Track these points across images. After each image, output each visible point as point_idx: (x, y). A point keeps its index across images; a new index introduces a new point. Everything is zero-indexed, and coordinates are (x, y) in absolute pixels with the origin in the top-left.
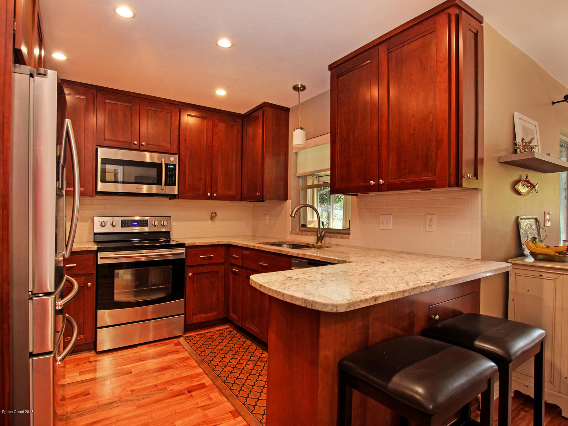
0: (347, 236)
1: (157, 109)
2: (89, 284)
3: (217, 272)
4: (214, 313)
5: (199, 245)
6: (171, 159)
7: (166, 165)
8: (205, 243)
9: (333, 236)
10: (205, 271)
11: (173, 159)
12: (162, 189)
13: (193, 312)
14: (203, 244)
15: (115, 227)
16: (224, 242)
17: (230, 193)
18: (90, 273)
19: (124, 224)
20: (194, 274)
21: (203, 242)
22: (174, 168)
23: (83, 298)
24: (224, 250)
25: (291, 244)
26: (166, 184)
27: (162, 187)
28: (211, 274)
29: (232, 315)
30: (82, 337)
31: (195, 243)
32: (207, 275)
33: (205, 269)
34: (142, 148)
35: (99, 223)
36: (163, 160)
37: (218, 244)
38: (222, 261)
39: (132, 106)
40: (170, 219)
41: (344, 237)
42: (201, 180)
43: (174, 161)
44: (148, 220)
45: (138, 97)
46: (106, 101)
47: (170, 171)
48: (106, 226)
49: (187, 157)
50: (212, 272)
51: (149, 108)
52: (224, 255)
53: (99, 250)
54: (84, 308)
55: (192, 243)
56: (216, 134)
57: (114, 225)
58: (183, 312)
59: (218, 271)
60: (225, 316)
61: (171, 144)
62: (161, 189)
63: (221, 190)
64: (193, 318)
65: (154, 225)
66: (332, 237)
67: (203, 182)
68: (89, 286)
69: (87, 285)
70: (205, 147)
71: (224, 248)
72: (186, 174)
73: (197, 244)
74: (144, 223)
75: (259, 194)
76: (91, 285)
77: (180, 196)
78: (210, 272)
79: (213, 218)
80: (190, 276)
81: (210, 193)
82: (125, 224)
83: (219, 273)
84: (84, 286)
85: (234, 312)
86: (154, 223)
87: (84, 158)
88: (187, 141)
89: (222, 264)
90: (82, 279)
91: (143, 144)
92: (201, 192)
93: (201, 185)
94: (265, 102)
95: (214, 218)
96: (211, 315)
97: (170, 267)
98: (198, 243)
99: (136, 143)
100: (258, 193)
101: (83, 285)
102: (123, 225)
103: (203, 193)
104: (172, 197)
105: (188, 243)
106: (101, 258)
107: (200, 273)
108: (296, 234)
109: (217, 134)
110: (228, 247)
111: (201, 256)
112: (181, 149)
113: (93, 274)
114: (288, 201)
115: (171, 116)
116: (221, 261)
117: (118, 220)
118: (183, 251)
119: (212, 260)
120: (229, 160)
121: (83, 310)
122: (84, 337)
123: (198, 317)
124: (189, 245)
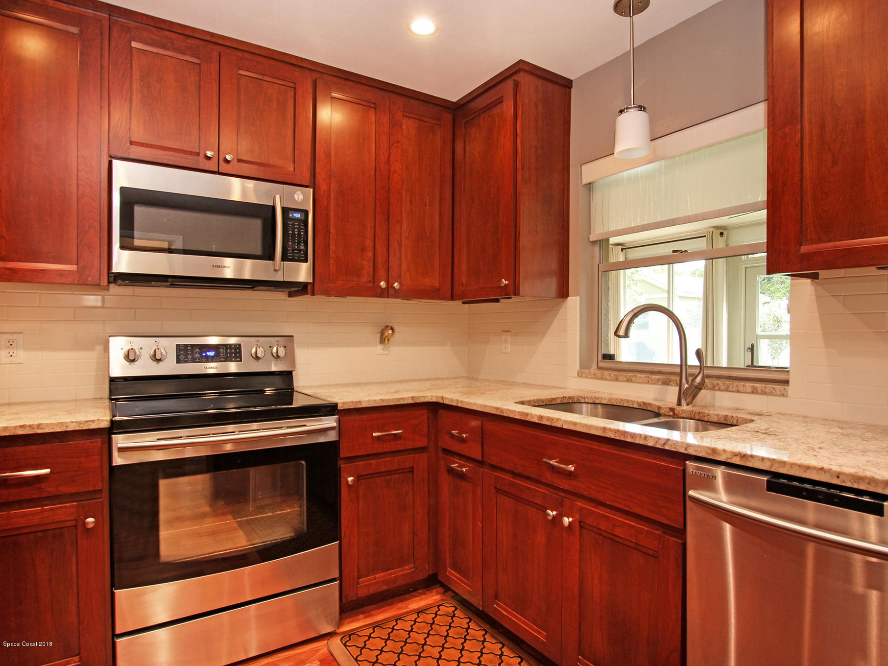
0: (778, 387)
1: (260, 77)
2: (91, 520)
3: (411, 470)
4: (408, 568)
5: (369, 406)
6: (296, 197)
7: (285, 211)
8: (383, 400)
9: (722, 387)
10: (383, 469)
11: (302, 197)
12: (275, 270)
13: (358, 570)
14: (378, 405)
15: (161, 363)
16: (427, 397)
17: (428, 282)
18: (91, 489)
19: (184, 353)
20: (358, 477)
21: (378, 398)
22: (303, 218)
23: (74, 559)
24: (426, 416)
25: (592, 401)
26: (284, 258)
27: (274, 266)
28: (397, 476)
29: (450, 572)
30: (75, 662)
31: (360, 402)
32: (388, 477)
33: (384, 463)
34: (224, 168)
35: (121, 354)
36: (278, 198)
37: (412, 402)
38: (423, 442)
39: (200, 64)
40: (292, 342)
41: (767, 390)
42: (363, 250)
43: (302, 201)
44: (240, 345)
45: (214, 43)
46: (134, 44)
47: (293, 225)
48: (140, 360)
49: (332, 196)
50: (400, 471)
51: (241, 72)
52: (425, 429)
53: (116, 427)
54: (78, 583)
55: (352, 402)
56: (397, 143)
57: (158, 357)
58: (337, 575)
59: (413, 468)
60: (431, 573)
61: (294, 162)
62: (272, 269)
63: (408, 274)
64: (358, 583)
65: (257, 356)
66: (719, 390)
67: (370, 254)
68: (90, 526)
69: (84, 524)
70: (373, 173)
71: (426, 411)
72: (331, 235)
73: (364, 405)
74: (233, 353)
75: (507, 282)
76: (95, 522)
77: (316, 287)
78: (396, 472)
79: (386, 340)
80: (350, 483)
81: (385, 282)
82: (186, 355)
83: (415, 472)
84: (76, 526)
85: (455, 567)
86: (256, 352)
87: (78, 188)
88: (333, 158)
89: (422, 449)
90: (70, 507)
91: (228, 157)
92: (364, 279)
93: (365, 263)
94: (521, 61)
95: (388, 340)
96: (401, 573)
97: (303, 464)
98: (366, 401)
99: (209, 154)
100: (504, 280)
101: (73, 523)
102: (182, 357)
103: (370, 282)
104: (298, 289)
105: (344, 403)
106: (121, 450)
107: (373, 475)
108: (597, 378)
109: (399, 144)
110: (435, 408)
111: (374, 434)
112: (317, 175)
113: (101, 491)
114: (568, 298)
115: (295, 94)
116: (418, 444)
117: (168, 346)
118: (330, 422)
119: (399, 442)
120: (426, 206)
121: (75, 589)
122: (80, 660)
123: (371, 580)
124: (347, 407)
